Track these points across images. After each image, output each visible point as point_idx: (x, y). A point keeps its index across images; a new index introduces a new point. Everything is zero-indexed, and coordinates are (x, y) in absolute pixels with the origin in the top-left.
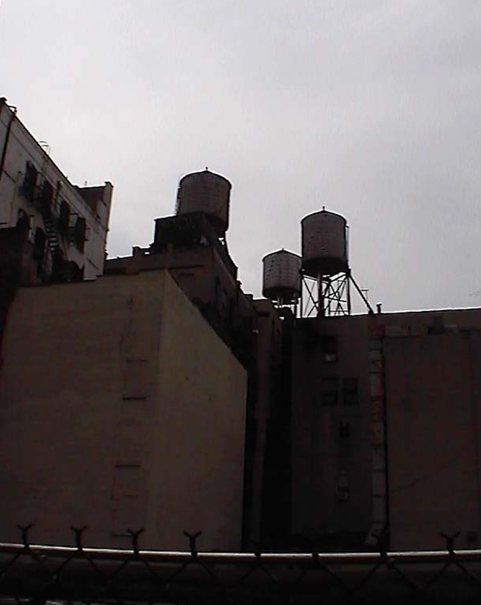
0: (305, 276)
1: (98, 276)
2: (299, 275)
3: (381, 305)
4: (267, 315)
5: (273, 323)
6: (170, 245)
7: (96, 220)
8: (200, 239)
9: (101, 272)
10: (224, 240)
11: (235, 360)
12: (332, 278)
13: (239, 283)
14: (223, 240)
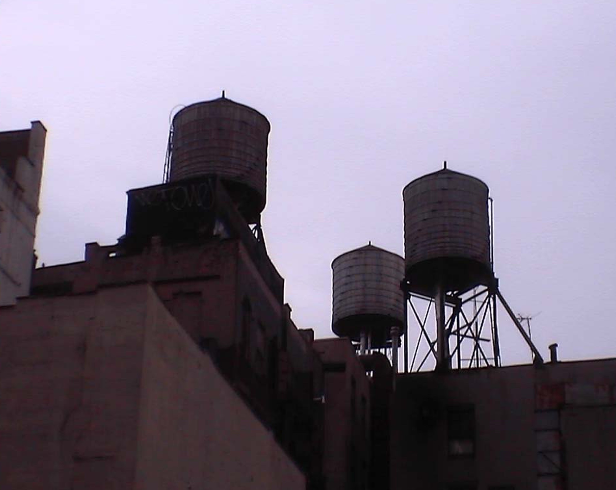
0: (411, 293)
1: (19, 299)
2: (402, 293)
3: (556, 345)
4: (340, 368)
5: (353, 382)
6: (156, 239)
7: (15, 193)
8: (212, 227)
9: (25, 291)
10: (258, 228)
11: (281, 454)
12: (464, 297)
13: (287, 309)
14: (255, 228)
